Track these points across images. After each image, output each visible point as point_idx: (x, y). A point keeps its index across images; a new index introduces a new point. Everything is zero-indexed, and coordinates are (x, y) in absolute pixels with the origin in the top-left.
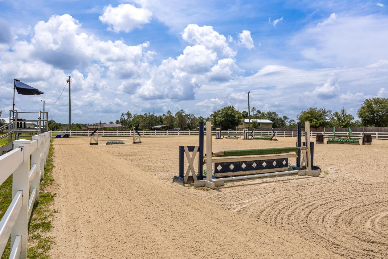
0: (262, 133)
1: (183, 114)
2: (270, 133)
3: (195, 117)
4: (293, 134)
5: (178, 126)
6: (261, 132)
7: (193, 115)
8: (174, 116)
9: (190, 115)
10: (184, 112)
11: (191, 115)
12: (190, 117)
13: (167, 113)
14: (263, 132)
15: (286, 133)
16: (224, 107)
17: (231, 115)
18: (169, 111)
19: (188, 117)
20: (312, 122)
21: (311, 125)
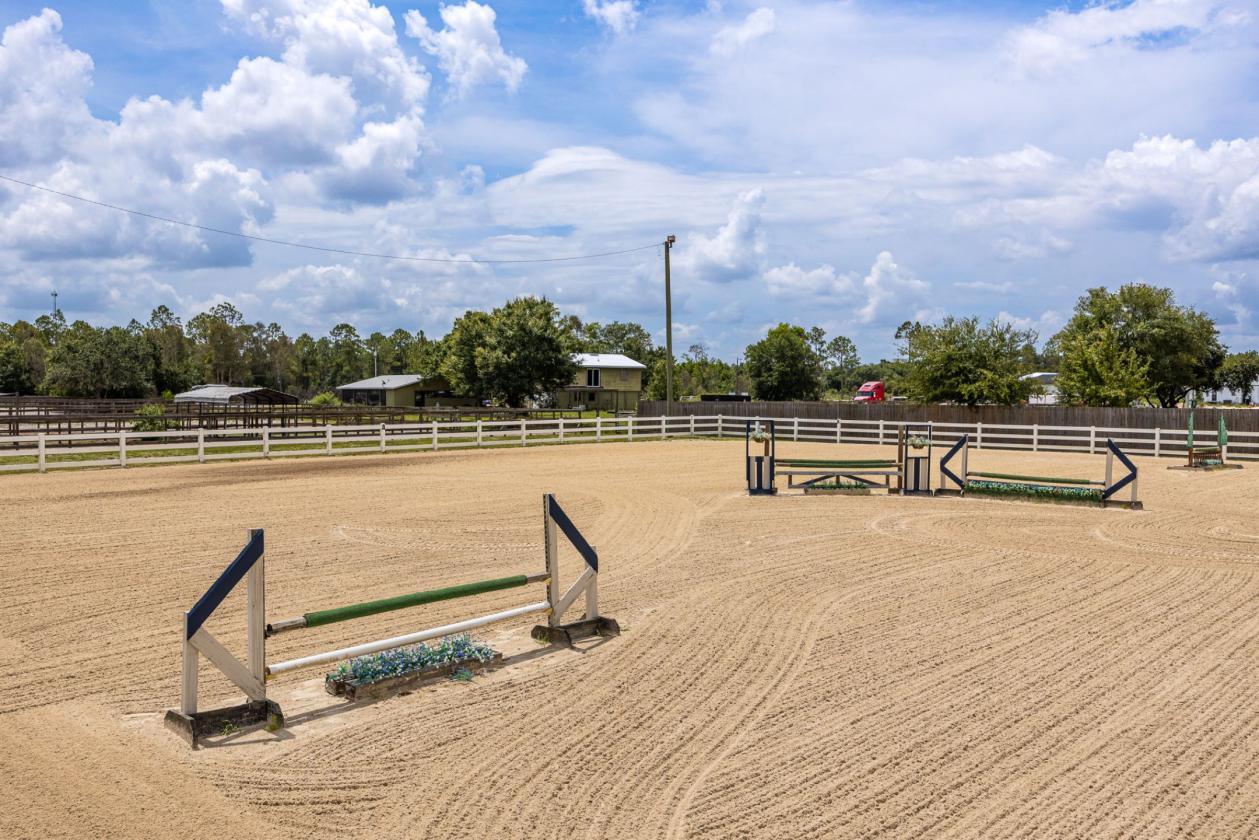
0: (720, 424)
1: (234, 324)
3: (284, 338)
4: (881, 431)
5: (208, 373)
6: (716, 421)
7: (276, 327)
8: (185, 330)
9: (260, 326)
10: (237, 316)
11: (267, 325)
12: (264, 336)
13: (155, 315)
14: (724, 421)
15: (843, 426)
16: (505, 304)
17: (542, 339)
18: (163, 309)
19: (255, 334)
20: (974, 382)
21: (971, 395)
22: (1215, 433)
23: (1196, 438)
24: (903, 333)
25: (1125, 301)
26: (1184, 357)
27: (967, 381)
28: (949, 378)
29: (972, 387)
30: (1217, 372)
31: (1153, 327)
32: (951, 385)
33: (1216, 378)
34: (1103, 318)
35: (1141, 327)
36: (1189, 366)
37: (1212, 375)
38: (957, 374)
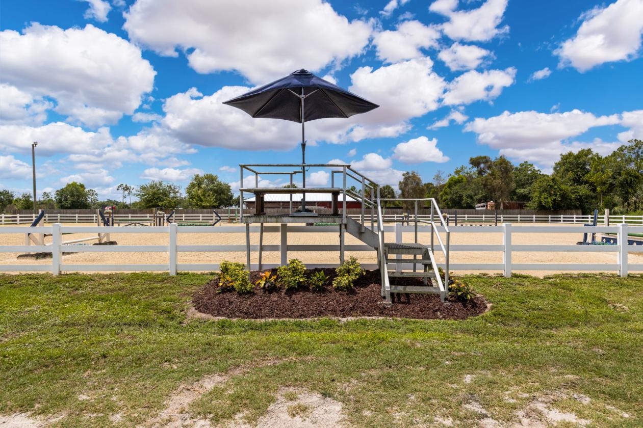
2: (96, 217)
20: (163, 201)
21: (162, 205)
22: (234, 215)
23: (231, 216)
24: (120, 188)
25: (206, 178)
26: (223, 196)
27: (160, 201)
28: (154, 200)
29: (163, 203)
30: (231, 201)
31: (214, 186)
32: (155, 202)
33: (231, 203)
34: (199, 184)
35: (211, 186)
36: (224, 199)
37: (230, 202)
38: (157, 199)
